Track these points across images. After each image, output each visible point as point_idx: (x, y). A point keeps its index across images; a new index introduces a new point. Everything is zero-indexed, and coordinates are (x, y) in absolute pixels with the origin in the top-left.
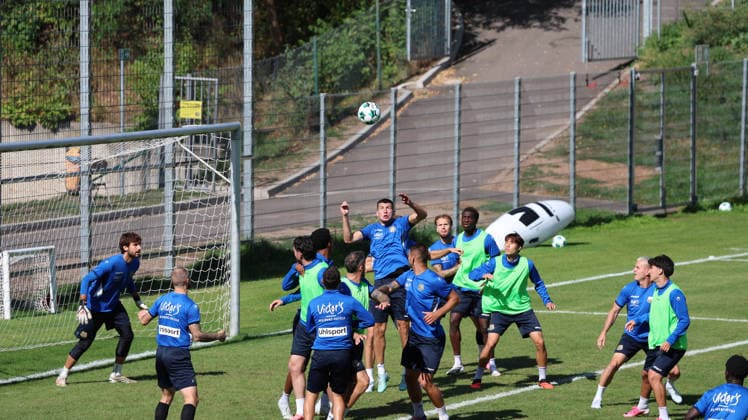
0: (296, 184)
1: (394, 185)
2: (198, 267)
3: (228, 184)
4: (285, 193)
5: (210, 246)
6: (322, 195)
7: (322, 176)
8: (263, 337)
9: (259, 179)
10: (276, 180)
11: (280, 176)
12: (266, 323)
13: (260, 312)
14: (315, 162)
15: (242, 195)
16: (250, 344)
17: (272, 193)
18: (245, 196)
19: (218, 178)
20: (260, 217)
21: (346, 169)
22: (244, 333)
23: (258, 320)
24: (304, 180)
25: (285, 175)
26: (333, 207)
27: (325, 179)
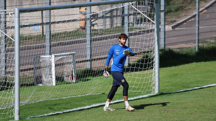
0: (185, 23)
2: (139, 61)
3: (153, 23)
4: (179, 28)
5: (144, 52)
6: (197, 28)
7: (197, 20)
8: (170, 93)
9: (168, 21)
10: (175, 21)
11: (177, 20)
12: (171, 87)
13: (168, 82)
14: (193, 13)
15: (160, 29)
16: (164, 96)
17: (173, 27)
19: (149, 21)
20: (168, 39)
21: (208, 16)
22: (162, 91)
23: (168, 86)
24: (188, 21)
25: (180, 19)
26: (202, 34)
27: (199, 21)
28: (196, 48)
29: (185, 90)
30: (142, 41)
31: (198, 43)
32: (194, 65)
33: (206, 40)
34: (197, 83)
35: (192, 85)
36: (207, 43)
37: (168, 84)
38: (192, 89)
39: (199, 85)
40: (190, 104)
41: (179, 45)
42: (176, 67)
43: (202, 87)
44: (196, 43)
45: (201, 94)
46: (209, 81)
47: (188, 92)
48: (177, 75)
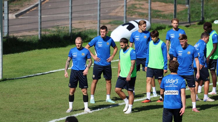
0: (28, 12)
1: (72, 13)
4: (23, 16)
6: (39, 17)
7: (39, 9)
8: (13, 79)
9: (11, 10)
10: (18, 10)
11: (20, 9)
12: (14, 74)
13: (11, 68)
14: (36, 2)
15: (4, 17)
16: (7, 82)
17: (17, 16)
18: (5, 17)
20: (12, 27)
21: (50, 6)
22: (5, 78)
23: (11, 72)
24: (31, 10)
25: (23, 8)
26: (44, 23)
27: (41, 10)
28: (38, 36)
29: (27, 76)
31: (41, 31)
32: (37, 52)
33: (49, 29)
34: (39, 69)
35: (35, 71)
36: (48, 31)
37: (11, 71)
38: (34, 75)
39: (42, 71)
40: (32, 89)
41: (23, 33)
42: (20, 54)
43: (44, 73)
44: (38, 31)
45: (43, 80)
46: (50, 67)
47: (30, 78)
48: (20, 61)
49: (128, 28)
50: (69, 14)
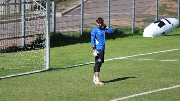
0: (72, 11)
1: (110, 12)
2: (33, 42)
3: (45, 11)
4: (68, 15)
5: (38, 35)
6: (82, 15)
7: (82, 8)
8: (59, 69)
9: (57, 9)
10: (64, 9)
11: (66, 8)
12: (60, 64)
13: (57, 60)
14: (79, 3)
15: (51, 15)
16: (53, 72)
17: (63, 14)
18: (52, 16)
19: (42, 8)
20: (59, 24)
21: (91, 6)
22: (51, 67)
23: (57, 63)
24: (75, 10)
25: (68, 8)
26: (86, 20)
27: (83, 9)
28: (80, 32)
29: (71, 66)
30: (36, 25)
31: (83, 28)
32: (79, 46)
33: (90, 26)
34: (81, 60)
35: (77, 62)
36: (89, 28)
37: (57, 62)
38: (77, 65)
39: (83, 62)
40: (74, 78)
41: (67, 29)
42: (64, 47)
43: (85, 64)
44: (81, 28)
45: (84, 70)
46: (90, 59)
47: (73, 68)
48: (65, 53)
49: (159, 25)
50: (107, 13)
